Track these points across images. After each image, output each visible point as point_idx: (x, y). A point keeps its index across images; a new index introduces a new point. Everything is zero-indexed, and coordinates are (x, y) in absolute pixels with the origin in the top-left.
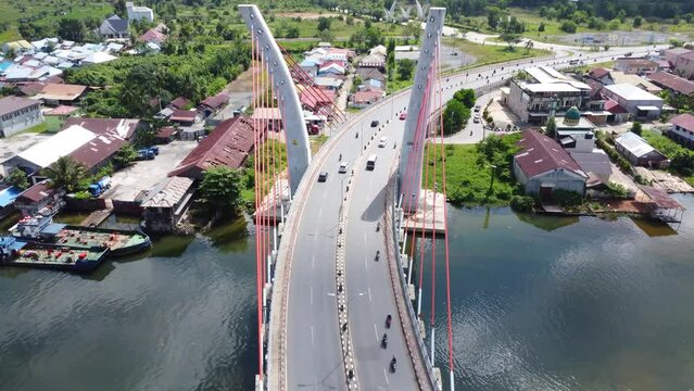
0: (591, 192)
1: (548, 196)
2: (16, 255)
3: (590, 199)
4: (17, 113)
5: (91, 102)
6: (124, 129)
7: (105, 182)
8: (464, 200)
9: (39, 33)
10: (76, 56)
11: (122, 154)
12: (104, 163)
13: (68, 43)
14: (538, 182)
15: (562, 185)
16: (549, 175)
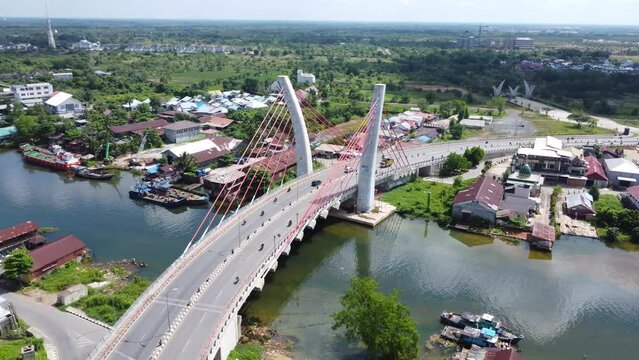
0: (500, 222)
1: (466, 219)
2: (145, 194)
3: (497, 226)
4: (186, 130)
5: (232, 130)
6: (232, 144)
7: (207, 170)
8: (406, 212)
9: (234, 86)
10: (244, 102)
11: (226, 158)
12: (213, 161)
13: (246, 94)
14: (461, 208)
15: (476, 213)
16: (468, 204)
